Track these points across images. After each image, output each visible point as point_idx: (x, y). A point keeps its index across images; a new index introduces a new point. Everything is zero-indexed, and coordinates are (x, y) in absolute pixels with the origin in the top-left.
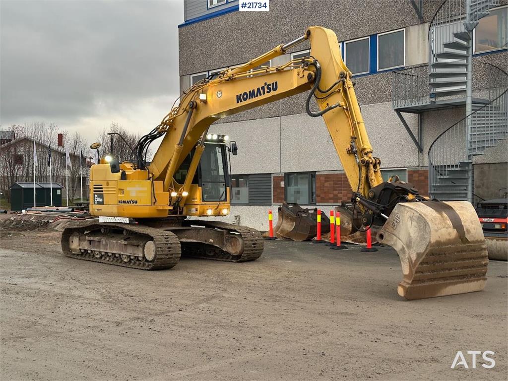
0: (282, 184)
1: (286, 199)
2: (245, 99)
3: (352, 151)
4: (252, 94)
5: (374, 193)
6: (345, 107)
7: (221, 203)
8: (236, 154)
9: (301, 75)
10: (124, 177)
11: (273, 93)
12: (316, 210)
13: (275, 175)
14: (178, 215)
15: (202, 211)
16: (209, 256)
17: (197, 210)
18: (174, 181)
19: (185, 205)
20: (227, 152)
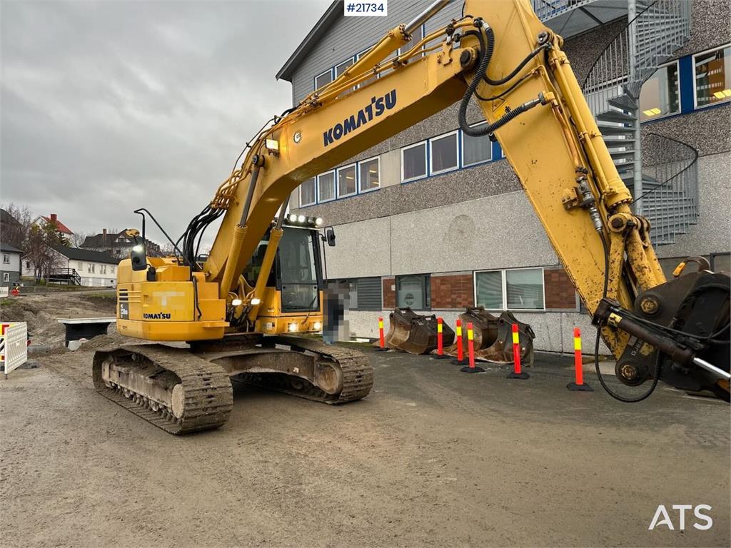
0: (393, 288)
1: (397, 304)
2: (337, 137)
3: (581, 201)
4: (350, 125)
5: (658, 301)
6: (556, 103)
7: (311, 313)
8: (334, 245)
9: (446, 60)
10: (152, 276)
11: (387, 113)
12: (434, 317)
13: (385, 278)
14: (247, 332)
15: (281, 326)
16: (296, 390)
17: (273, 326)
18: (244, 282)
19: (258, 317)
20: (321, 242)
